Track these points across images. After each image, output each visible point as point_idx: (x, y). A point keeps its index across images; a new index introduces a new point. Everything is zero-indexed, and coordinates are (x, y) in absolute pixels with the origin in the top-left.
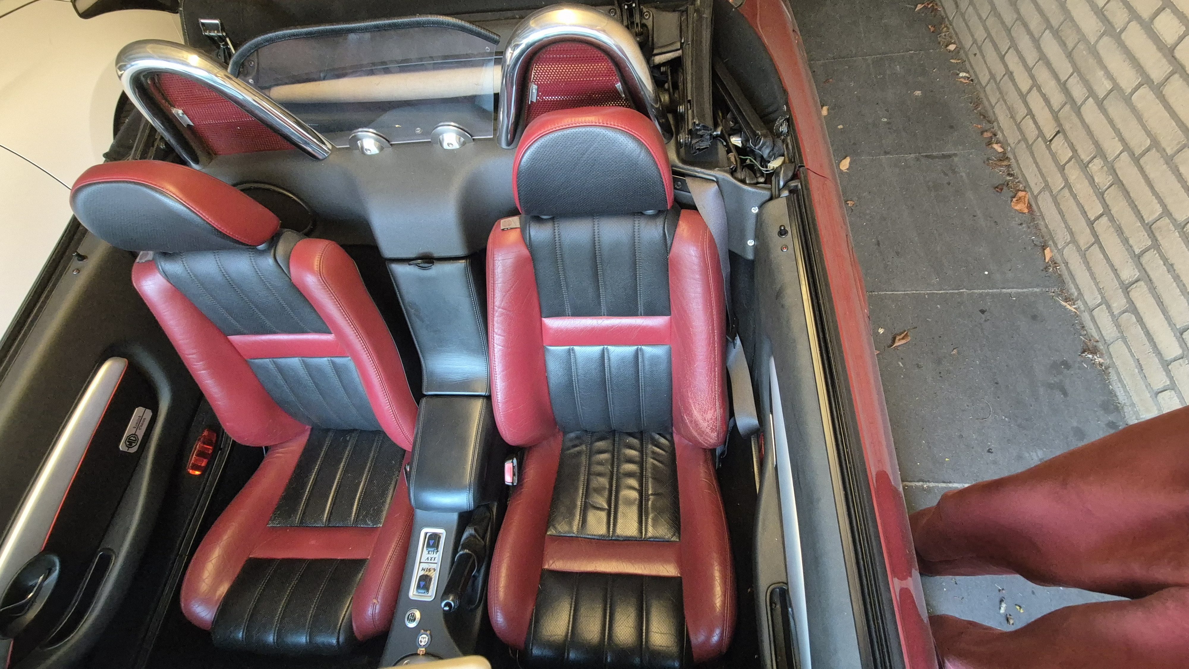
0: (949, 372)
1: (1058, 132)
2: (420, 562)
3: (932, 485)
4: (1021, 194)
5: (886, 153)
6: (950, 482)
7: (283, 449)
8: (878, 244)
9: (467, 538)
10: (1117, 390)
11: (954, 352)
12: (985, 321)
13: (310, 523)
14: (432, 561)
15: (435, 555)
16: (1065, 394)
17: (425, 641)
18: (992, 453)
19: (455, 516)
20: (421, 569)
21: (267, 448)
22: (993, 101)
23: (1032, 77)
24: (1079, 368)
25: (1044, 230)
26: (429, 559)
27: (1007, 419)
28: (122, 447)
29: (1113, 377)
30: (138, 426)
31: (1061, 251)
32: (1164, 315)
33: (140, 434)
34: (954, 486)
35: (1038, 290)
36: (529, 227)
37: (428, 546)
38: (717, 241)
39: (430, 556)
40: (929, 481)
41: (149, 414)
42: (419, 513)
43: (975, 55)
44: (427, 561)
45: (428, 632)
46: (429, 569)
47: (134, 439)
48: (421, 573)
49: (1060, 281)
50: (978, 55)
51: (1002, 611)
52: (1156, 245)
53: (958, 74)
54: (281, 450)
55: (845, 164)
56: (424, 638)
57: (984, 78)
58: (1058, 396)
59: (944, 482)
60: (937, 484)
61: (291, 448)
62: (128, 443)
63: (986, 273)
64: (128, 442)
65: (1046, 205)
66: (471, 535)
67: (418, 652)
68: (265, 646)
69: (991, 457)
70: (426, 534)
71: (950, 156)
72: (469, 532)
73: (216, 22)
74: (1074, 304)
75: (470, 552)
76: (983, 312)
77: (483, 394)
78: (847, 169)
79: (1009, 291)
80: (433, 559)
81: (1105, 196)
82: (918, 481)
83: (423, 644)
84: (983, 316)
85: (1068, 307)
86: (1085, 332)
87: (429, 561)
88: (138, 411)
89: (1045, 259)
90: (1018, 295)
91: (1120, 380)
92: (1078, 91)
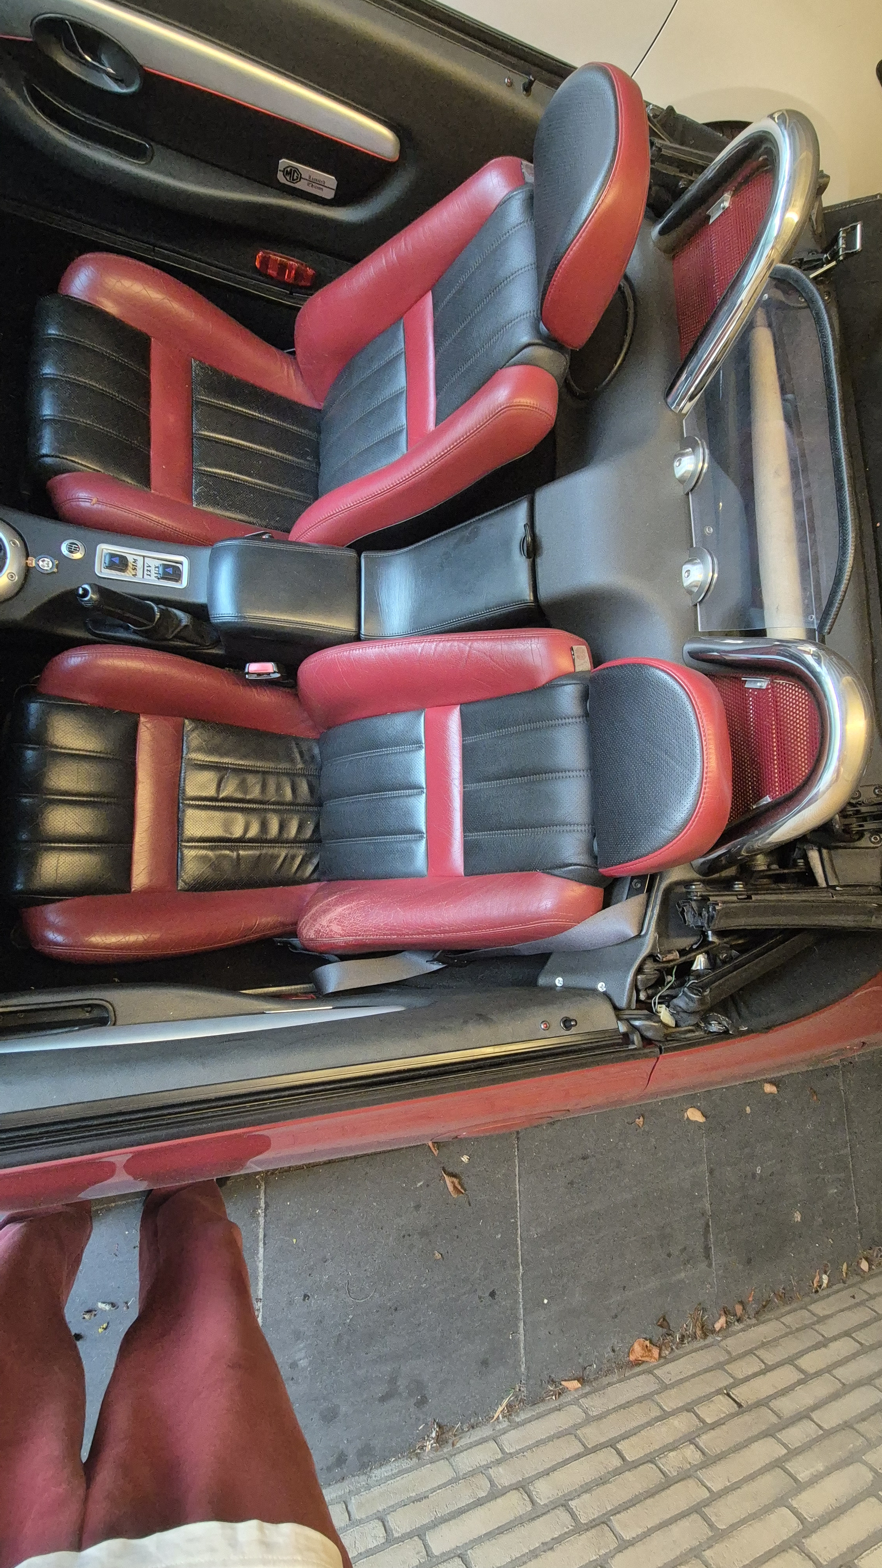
0: (411, 1247)
1: (739, 1405)
2: (144, 557)
3: (262, 1220)
4: (656, 1352)
5: (711, 1172)
6: (265, 1244)
7: (293, 374)
8: (584, 1158)
9: (175, 615)
10: (388, 1468)
11: (437, 1254)
12: (480, 1298)
13: (197, 412)
14: (146, 572)
15: (153, 575)
16: (383, 1399)
17: (44, 566)
18: (304, 1300)
19: (202, 599)
20: (136, 557)
21: (293, 353)
22: (787, 1319)
23: (818, 1374)
24: (418, 1419)
25: (605, 1380)
26: (149, 568)
27: (348, 1321)
28: (284, 162)
29: (406, 1464)
30: (312, 182)
31: (576, 1402)
32: (485, 1535)
33: (302, 185)
34: (260, 1248)
35: (523, 1370)
36: (574, 684)
37: (166, 567)
38: (561, 937)
39: (153, 569)
40: (265, 1216)
41: (329, 194)
42: (206, 553)
43: (853, 1297)
44: (146, 565)
45: (55, 570)
46: (135, 569)
47: (295, 178)
48: (130, 559)
49: (534, 1400)
50: (853, 1301)
51: (101, 1305)
52: (579, 1529)
53: (825, 1273)
54: (292, 372)
55: (694, 1115)
56: (48, 564)
57: (820, 1308)
58: (380, 1390)
59: (265, 1236)
60: (262, 1226)
61: (295, 384)
62: (289, 169)
63: (546, 1301)
64: (291, 170)
65: (639, 1385)
66: (180, 621)
67: (30, 558)
68: (38, 364)
69: (298, 1298)
70: (181, 563)
71: (708, 1256)
72: (184, 618)
73: (858, 246)
74: (504, 1417)
75: (156, 620)
76: (492, 1294)
77: (363, 631)
78: (688, 1118)
79: (522, 1331)
80: (149, 573)
81: (650, 1465)
82: (266, 1203)
83: (41, 563)
84: (487, 1294)
85: (500, 1409)
86: (466, 1429)
87: (146, 568)
88: (331, 180)
89: (565, 1380)
90: (516, 1344)
91: (401, 1472)
92: (796, 1435)
